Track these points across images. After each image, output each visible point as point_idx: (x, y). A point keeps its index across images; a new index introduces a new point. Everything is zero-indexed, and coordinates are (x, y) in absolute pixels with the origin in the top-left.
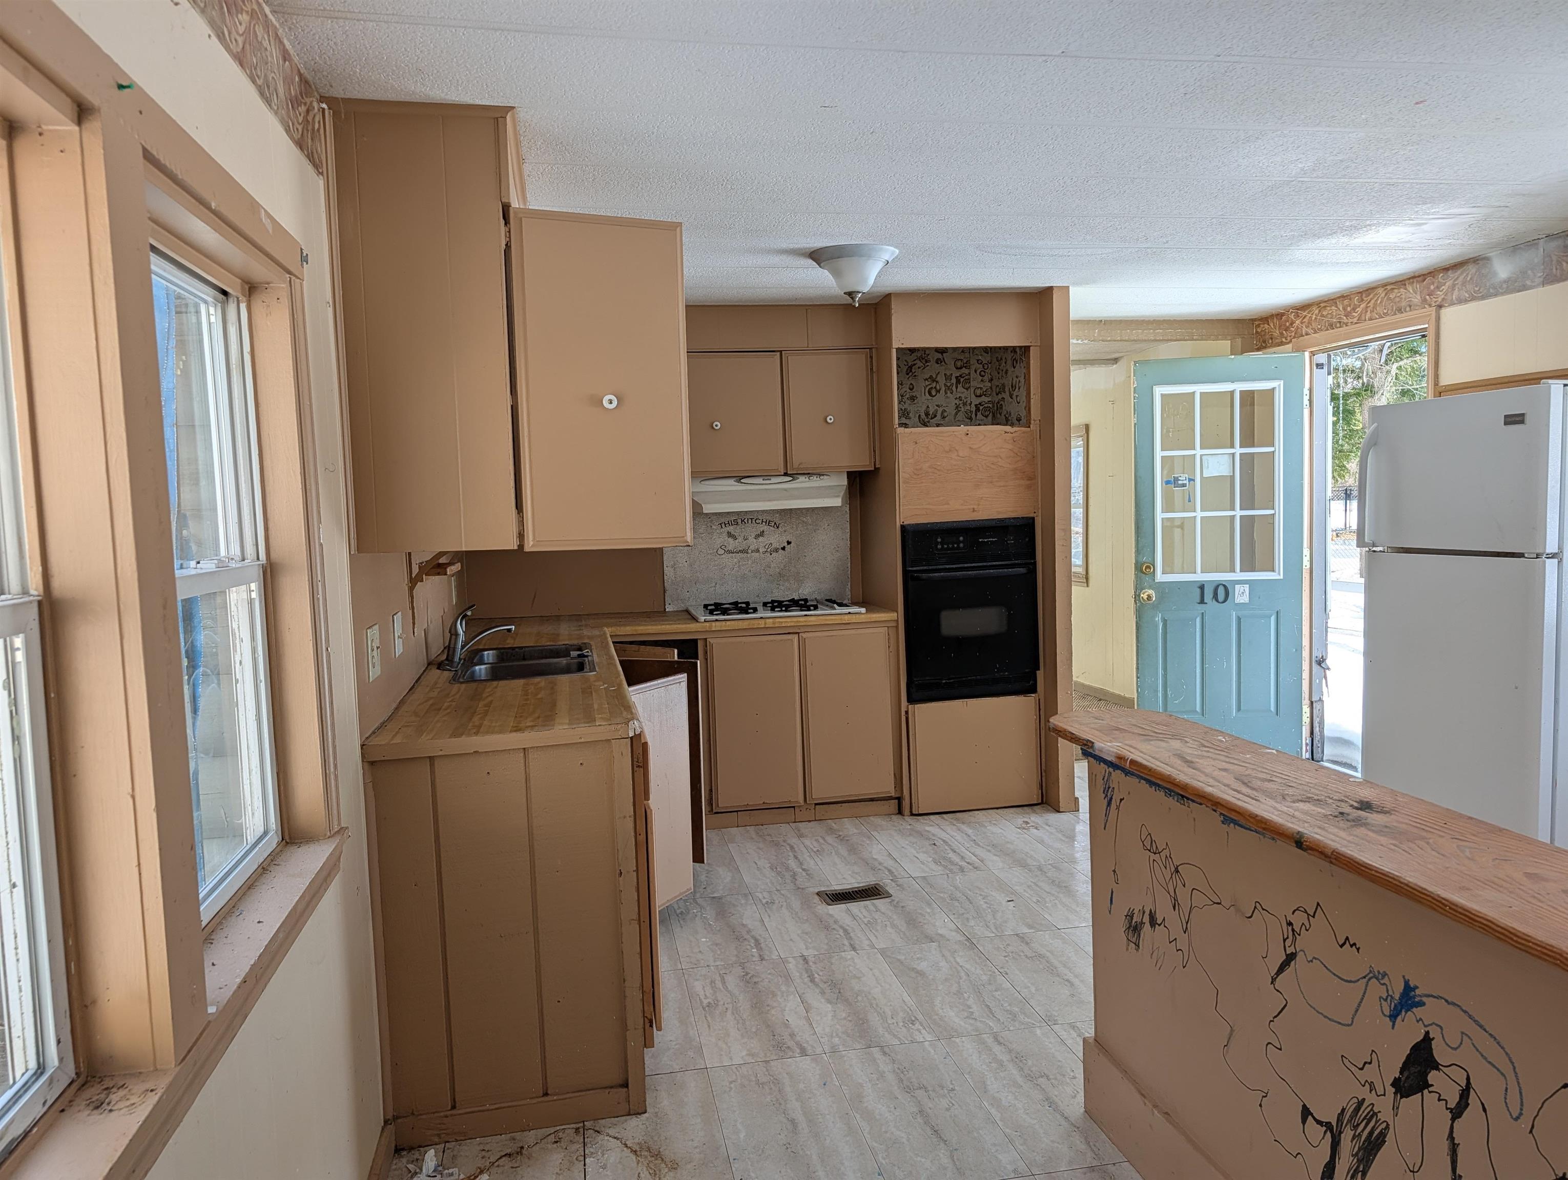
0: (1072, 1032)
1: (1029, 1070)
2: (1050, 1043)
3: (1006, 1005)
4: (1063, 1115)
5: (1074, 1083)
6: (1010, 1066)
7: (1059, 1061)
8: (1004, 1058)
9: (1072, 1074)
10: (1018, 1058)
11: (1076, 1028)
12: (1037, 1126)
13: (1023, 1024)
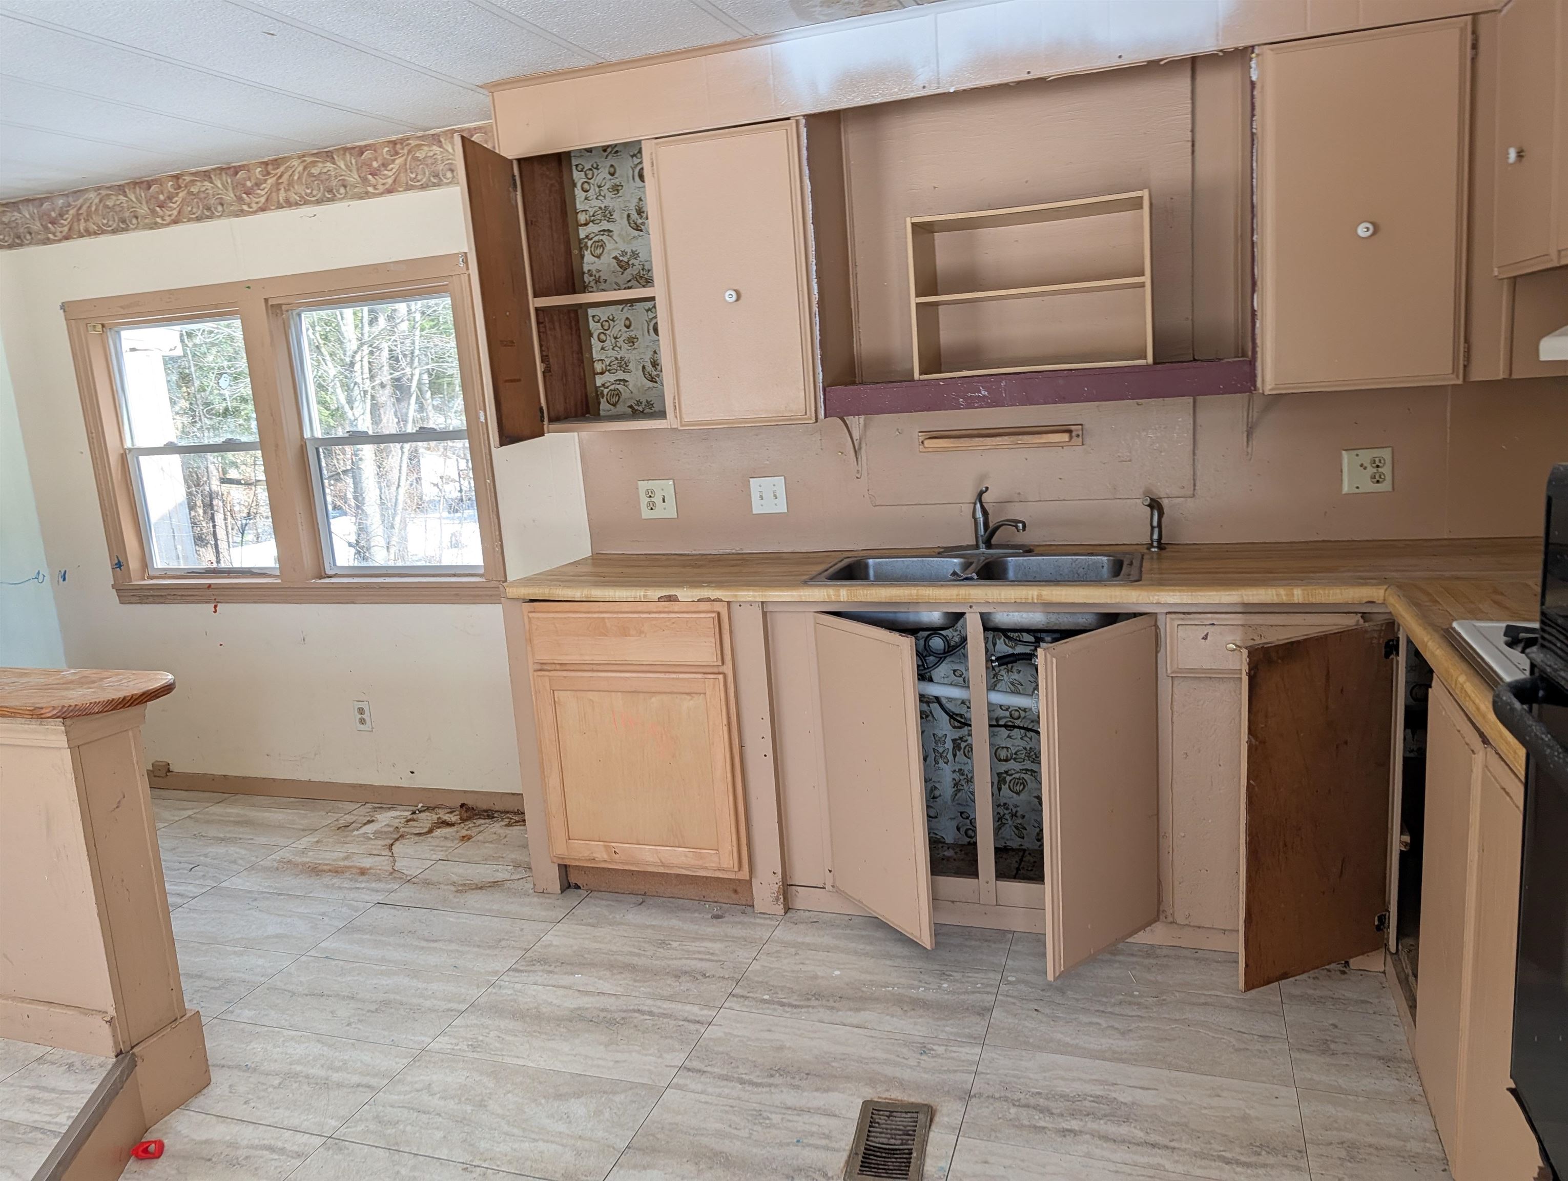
0: (295, 1148)
1: (300, 1081)
2: (307, 1120)
3: (409, 1128)
4: (229, 1067)
5: (242, 1098)
6: (322, 1073)
7: (278, 1108)
8: (336, 1077)
9: (253, 1105)
10: (325, 1085)
11: (294, 1155)
12: (244, 1046)
13: (361, 1120)
